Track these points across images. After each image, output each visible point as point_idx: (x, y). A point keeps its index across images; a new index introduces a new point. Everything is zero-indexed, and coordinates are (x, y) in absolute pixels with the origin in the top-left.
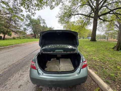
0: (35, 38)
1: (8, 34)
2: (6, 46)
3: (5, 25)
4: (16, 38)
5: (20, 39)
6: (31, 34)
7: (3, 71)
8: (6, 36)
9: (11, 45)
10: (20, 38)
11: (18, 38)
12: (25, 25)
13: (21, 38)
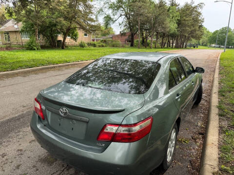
0: (132, 45)
1: (71, 35)
2: (57, 64)
3: (65, 13)
4: (86, 45)
5: (92, 48)
6: (122, 34)
7: (29, 110)
8: (68, 40)
9: (66, 62)
10: (94, 45)
11: (89, 44)
12: (110, 8)
13: (98, 45)
